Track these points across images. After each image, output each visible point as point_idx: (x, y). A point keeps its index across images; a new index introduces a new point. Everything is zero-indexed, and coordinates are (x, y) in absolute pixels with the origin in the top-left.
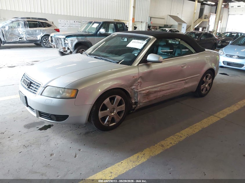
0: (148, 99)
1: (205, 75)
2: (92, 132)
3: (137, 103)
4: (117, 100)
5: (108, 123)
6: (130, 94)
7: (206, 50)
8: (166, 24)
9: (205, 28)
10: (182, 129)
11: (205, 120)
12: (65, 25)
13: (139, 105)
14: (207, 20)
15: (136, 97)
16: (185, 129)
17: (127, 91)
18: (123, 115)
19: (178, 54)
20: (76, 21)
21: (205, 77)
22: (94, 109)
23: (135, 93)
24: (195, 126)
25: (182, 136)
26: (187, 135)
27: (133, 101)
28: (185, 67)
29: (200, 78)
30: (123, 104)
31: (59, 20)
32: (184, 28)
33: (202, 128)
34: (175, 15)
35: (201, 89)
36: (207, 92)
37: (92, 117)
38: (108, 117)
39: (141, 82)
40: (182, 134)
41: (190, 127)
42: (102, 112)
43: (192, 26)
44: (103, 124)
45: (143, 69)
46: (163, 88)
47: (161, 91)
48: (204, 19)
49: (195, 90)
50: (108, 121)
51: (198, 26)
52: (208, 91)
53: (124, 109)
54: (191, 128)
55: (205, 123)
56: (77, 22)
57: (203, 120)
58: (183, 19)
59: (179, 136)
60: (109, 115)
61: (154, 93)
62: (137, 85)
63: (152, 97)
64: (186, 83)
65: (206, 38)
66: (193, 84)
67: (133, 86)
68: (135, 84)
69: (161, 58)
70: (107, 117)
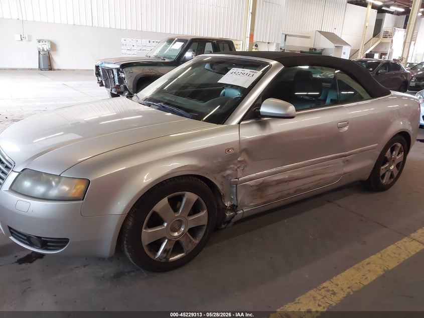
0: (261, 197)
1: (391, 145)
2: (129, 272)
3: (237, 206)
4: (188, 201)
5: (165, 255)
6: (220, 187)
7: (393, 92)
8: (312, 47)
9: (385, 54)
10: (338, 270)
11: (391, 249)
12: (133, 48)
13: (241, 211)
14: (388, 40)
15: (235, 194)
16: (345, 270)
17: (211, 181)
18: (201, 235)
19: (332, 100)
20: (152, 41)
21: (389, 150)
22: (130, 224)
23: (231, 184)
24: (368, 264)
25: (335, 290)
26: (349, 290)
27: (228, 204)
28: (346, 129)
29: (378, 153)
30: (203, 210)
31: (123, 39)
32: (346, 54)
33: (384, 270)
34: (330, 32)
35: (381, 174)
36: (392, 180)
37: (125, 242)
38: (166, 241)
39: (244, 160)
40: (337, 285)
41: (356, 266)
42: (150, 231)
43: (360, 51)
44: (152, 257)
45: (252, 132)
46: (296, 174)
47: (291, 181)
48: (383, 38)
49: (367, 177)
50: (165, 251)
51: (371, 51)
52: (394, 178)
53: (205, 222)
54: (358, 269)
55: (391, 257)
56: (154, 42)
57: (385, 247)
58: (344, 38)
59: (328, 291)
60: (167, 236)
61: (276, 184)
62: (236, 167)
63: (271, 192)
64: (348, 162)
65: (389, 71)
66: (362, 165)
67: (226, 169)
68: (232, 166)
69: (292, 108)
70: (163, 241)
